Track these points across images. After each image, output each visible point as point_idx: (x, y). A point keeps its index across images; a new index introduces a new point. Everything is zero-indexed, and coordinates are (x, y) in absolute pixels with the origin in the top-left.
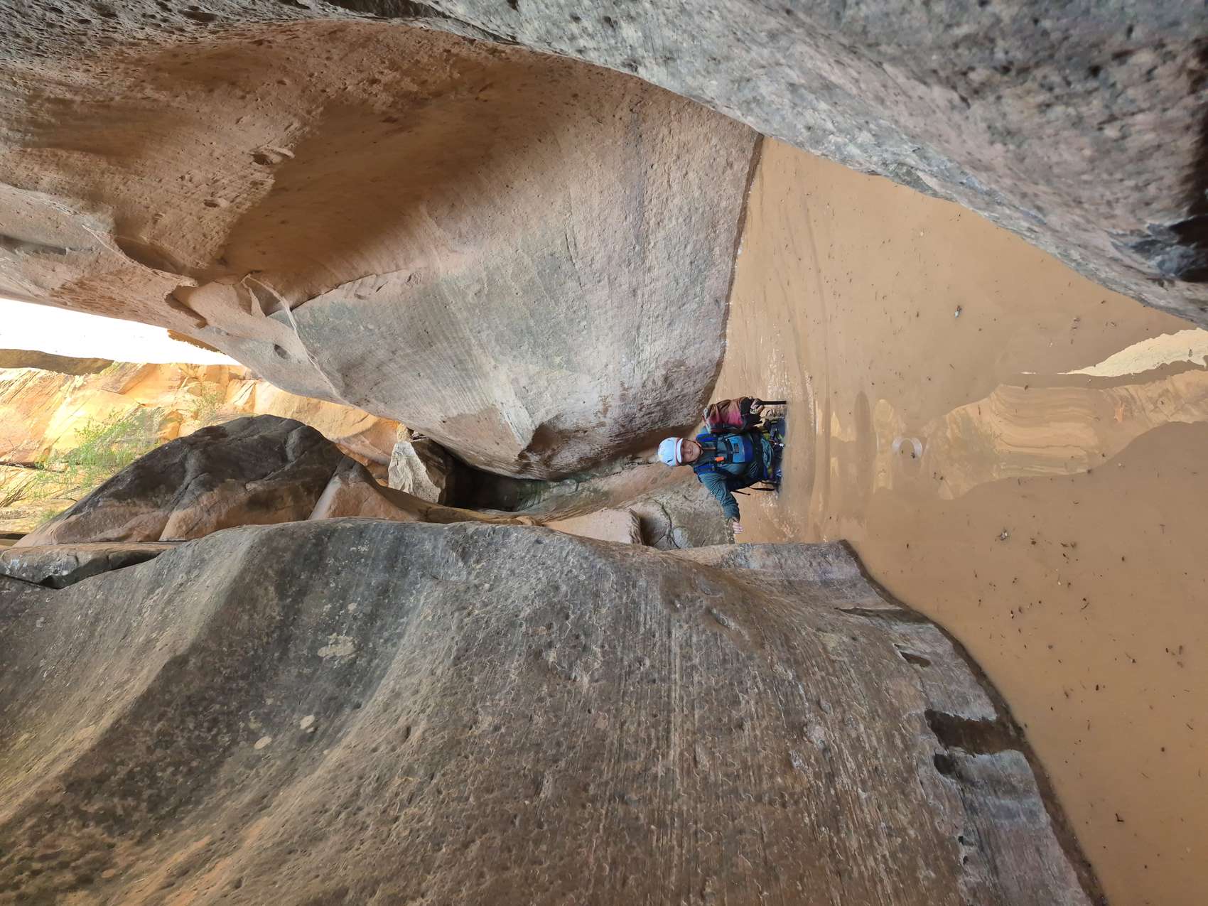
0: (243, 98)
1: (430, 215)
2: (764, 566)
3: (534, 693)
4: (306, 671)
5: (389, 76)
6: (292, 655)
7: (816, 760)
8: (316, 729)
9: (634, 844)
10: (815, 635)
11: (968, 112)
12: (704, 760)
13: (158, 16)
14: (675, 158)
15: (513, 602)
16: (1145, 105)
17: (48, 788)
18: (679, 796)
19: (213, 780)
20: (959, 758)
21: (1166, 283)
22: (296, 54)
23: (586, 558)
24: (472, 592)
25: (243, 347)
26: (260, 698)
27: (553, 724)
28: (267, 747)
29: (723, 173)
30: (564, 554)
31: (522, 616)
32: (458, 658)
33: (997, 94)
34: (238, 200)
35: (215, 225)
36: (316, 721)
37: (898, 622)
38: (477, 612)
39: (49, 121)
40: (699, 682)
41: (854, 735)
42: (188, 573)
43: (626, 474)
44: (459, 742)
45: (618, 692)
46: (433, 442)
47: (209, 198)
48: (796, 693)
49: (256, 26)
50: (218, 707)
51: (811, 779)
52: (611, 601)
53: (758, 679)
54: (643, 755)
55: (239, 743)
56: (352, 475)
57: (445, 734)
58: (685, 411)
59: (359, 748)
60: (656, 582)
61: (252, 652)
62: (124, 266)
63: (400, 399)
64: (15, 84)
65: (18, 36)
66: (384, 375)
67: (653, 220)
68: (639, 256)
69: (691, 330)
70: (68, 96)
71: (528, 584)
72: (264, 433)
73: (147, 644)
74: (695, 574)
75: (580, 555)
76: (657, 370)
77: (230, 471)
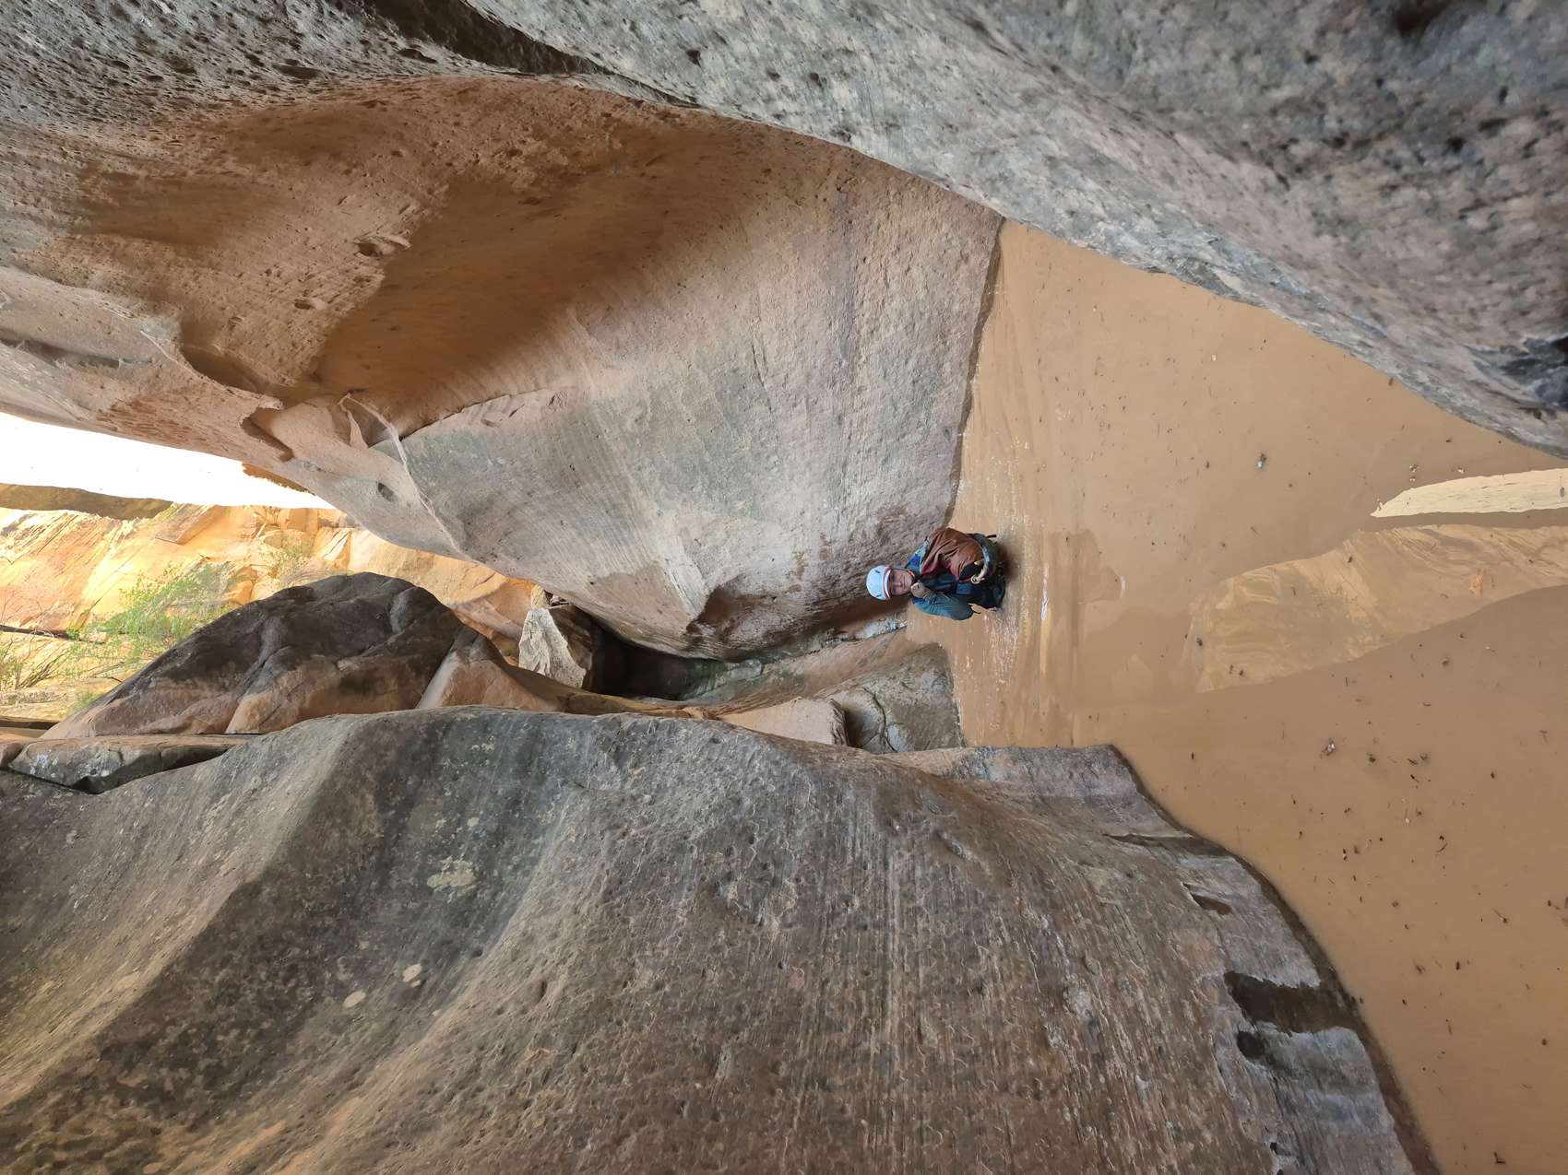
0: (347, 172)
1: (580, 320)
2: (1009, 777)
3: (706, 939)
4: (412, 905)
5: (532, 146)
6: (394, 884)
7: (1080, 1036)
8: (424, 982)
9: (839, 1143)
10: (1078, 870)
11: (1287, 196)
12: (932, 1034)
13: (247, 72)
14: (894, 249)
15: (681, 819)
16: (1521, 188)
17: (78, 1053)
18: (898, 1081)
19: (289, 1048)
20: (1270, 1037)
21: (1544, 414)
22: (417, 119)
23: (777, 763)
24: (627, 805)
25: (337, 486)
26: (351, 941)
27: (732, 981)
28: (360, 1005)
29: (956, 269)
30: (748, 757)
31: (692, 837)
32: (608, 894)
33: (1327, 173)
34: (338, 300)
35: (307, 334)
36: (424, 971)
37: (1188, 855)
38: (633, 832)
39: (106, 202)
40: (925, 930)
41: (1130, 1004)
42: (264, 775)
43: (826, 653)
44: (610, 1003)
45: (819, 940)
46: (578, 610)
47: (301, 297)
48: (1053, 946)
49: (368, 84)
50: (297, 951)
51: (1074, 1061)
52: (809, 820)
53: (1003, 927)
54: (850, 1026)
55: (323, 999)
57: (592, 992)
59: (479, 1008)
60: (869, 796)
61: (343, 881)
62: (192, 383)
63: (536, 555)
64: (65, 155)
65: (71, 96)
66: (517, 522)
67: (866, 327)
68: (846, 373)
69: (913, 469)
70: (131, 170)
71: (701, 796)
72: (363, 597)
73: (208, 868)
74: (920, 786)
75: (768, 759)
76: (868, 519)
77: (318, 644)
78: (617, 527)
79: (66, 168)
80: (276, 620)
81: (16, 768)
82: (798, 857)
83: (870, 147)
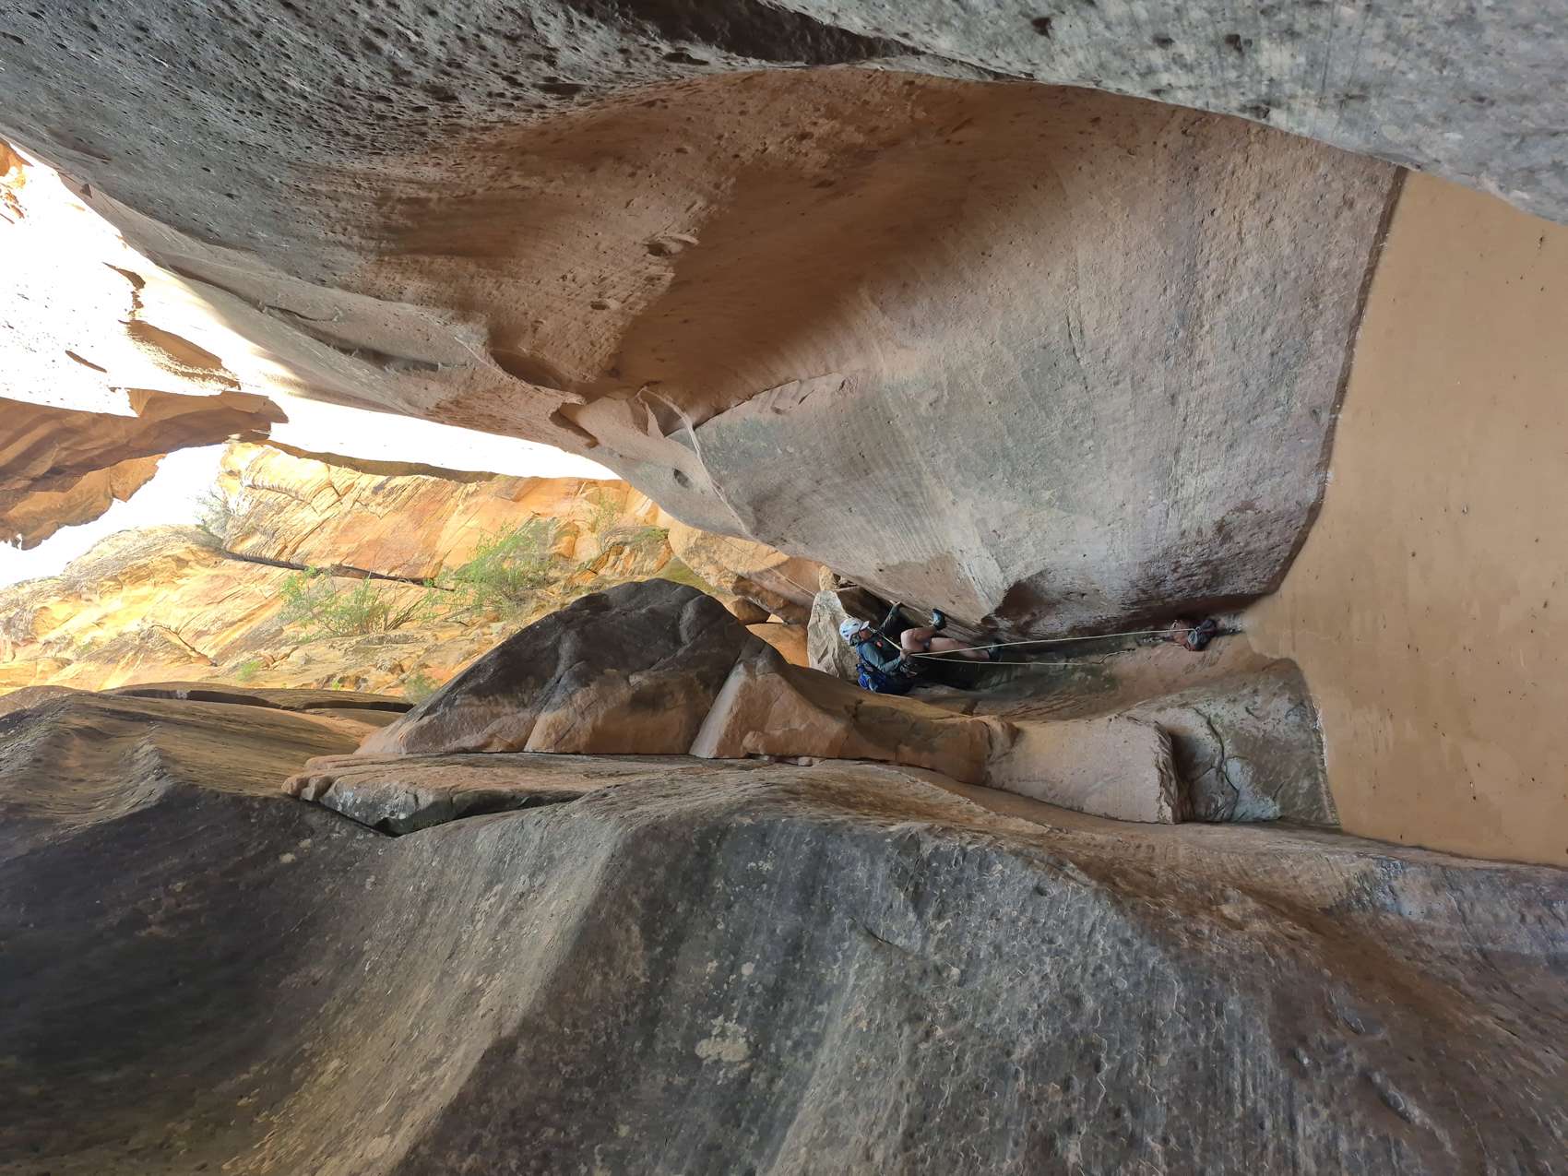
0: (633, 175)
1: (873, 300)
2: (1430, 914)
4: (679, 1081)
5: (825, 126)
6: (659, 1047)
13: (508, 94)
14: (1252, 198)
15: (1001, 1021)
22: (700, 113)
23: (1127, 943)
24: (931, 982)
25: (638, 472)
26: (611, 1122)
29: (1336, 217)
30: (1087, 928)
31: (1015, 1057)
32: (909, 1135)
34: (631, 299)
35: (604, 331)
39: (405, 224)
42: (532, 876)
47: (596, 299)
50: (550, 1132)
52: (1175, 1039)
56: (761, 663)
58: (1250, 576)
60: (1261, 1007)
61: (604, 1039)
62: (503, 383)
63: (825, 539)
64: (359, 186)
65: (347, 134)
66: (805, 509)
67: (1211, 292)
68: (1183, 345)
69: (1266, 456)
70: (423, 194)
71: (1026, 985)
72: (654, 605)
73: (472, 993)
74: (1331, 982)
75: (1115, 935)
76: (1206, 514)
77: (611, 658)
79: (363, 198)
80: (572, 633)
81: (326, 803)
82: (1165, 1100)
83: (1301, 124)
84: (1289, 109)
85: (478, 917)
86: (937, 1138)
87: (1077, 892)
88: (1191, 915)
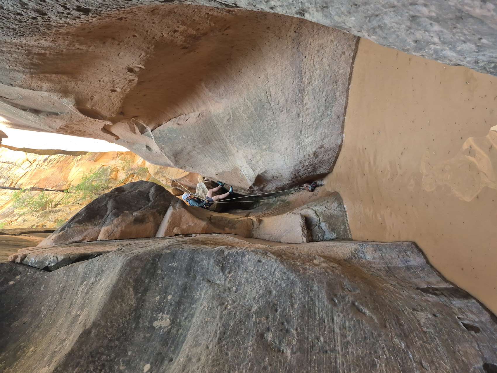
1: (206, 87)
2: (374, 258)
3: (261, 363)
4: (148, 335)
5: (182, 28)
6: (141, 325)
10: (412, 314)
13: (65, 12)
14: (316, 52)
15: (248, 301)
22: (139, 23)
23: (285, 273)
24: (227, 293)
25: (134, 147)
26: (125, 351)
29: (340, 58)
30: (273, 270)
31: (252, 311)
32: (220, 339)
34: (124, 88)
35: (116, 99)
36: (151, 368)
37: (455, 299)
39: (39, 63)
40: (352, 352)
42: (96, 277)
43: (297, 194)
45: (308, 359)
47: (112, 88)
48: (408, 357)
49: (112, 12)
50: (104, 357)
52: (299, 300)
53: (385, 349)
56: (178, 205)
58: (324, 167)
60: (323, 287)
61: (122, 325)
62: (82, 118)
63: (198, 166)
64: (18, 49)
66: (191, 156)
67: (307, 81)
68: (300, 98)
69: (326, 131)
70: (43, 52)
71: (255, 289)
72: (140, 189)
73: (76, 317)
74: (343, 278)
75: (281, 271)
76: (310, 150)
77: (126, 207)
78: (224, 156)
79: (21, 53)
80: (112, 200)
81: (25, 263)
82: (296, 318)
83: (313, 17)
84: (309, 13)
85: (79, 293)
86: (228, 339)
87: (270, 260)
88: (304, 263)
